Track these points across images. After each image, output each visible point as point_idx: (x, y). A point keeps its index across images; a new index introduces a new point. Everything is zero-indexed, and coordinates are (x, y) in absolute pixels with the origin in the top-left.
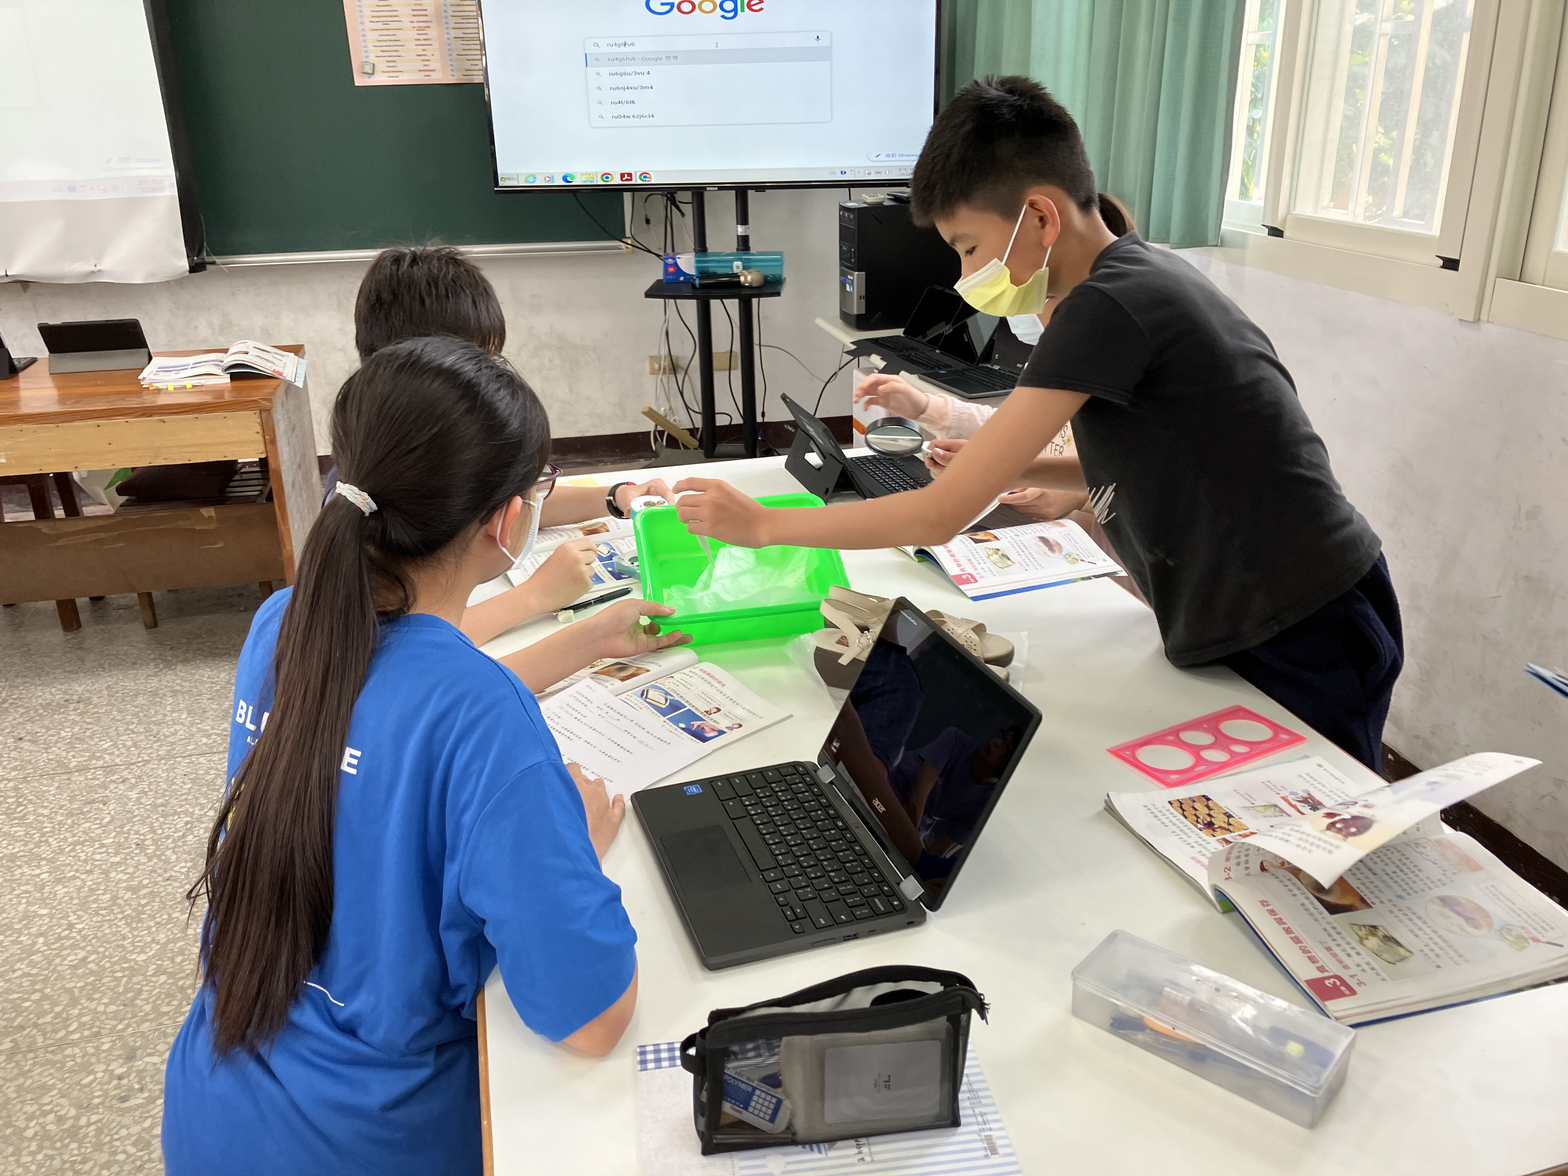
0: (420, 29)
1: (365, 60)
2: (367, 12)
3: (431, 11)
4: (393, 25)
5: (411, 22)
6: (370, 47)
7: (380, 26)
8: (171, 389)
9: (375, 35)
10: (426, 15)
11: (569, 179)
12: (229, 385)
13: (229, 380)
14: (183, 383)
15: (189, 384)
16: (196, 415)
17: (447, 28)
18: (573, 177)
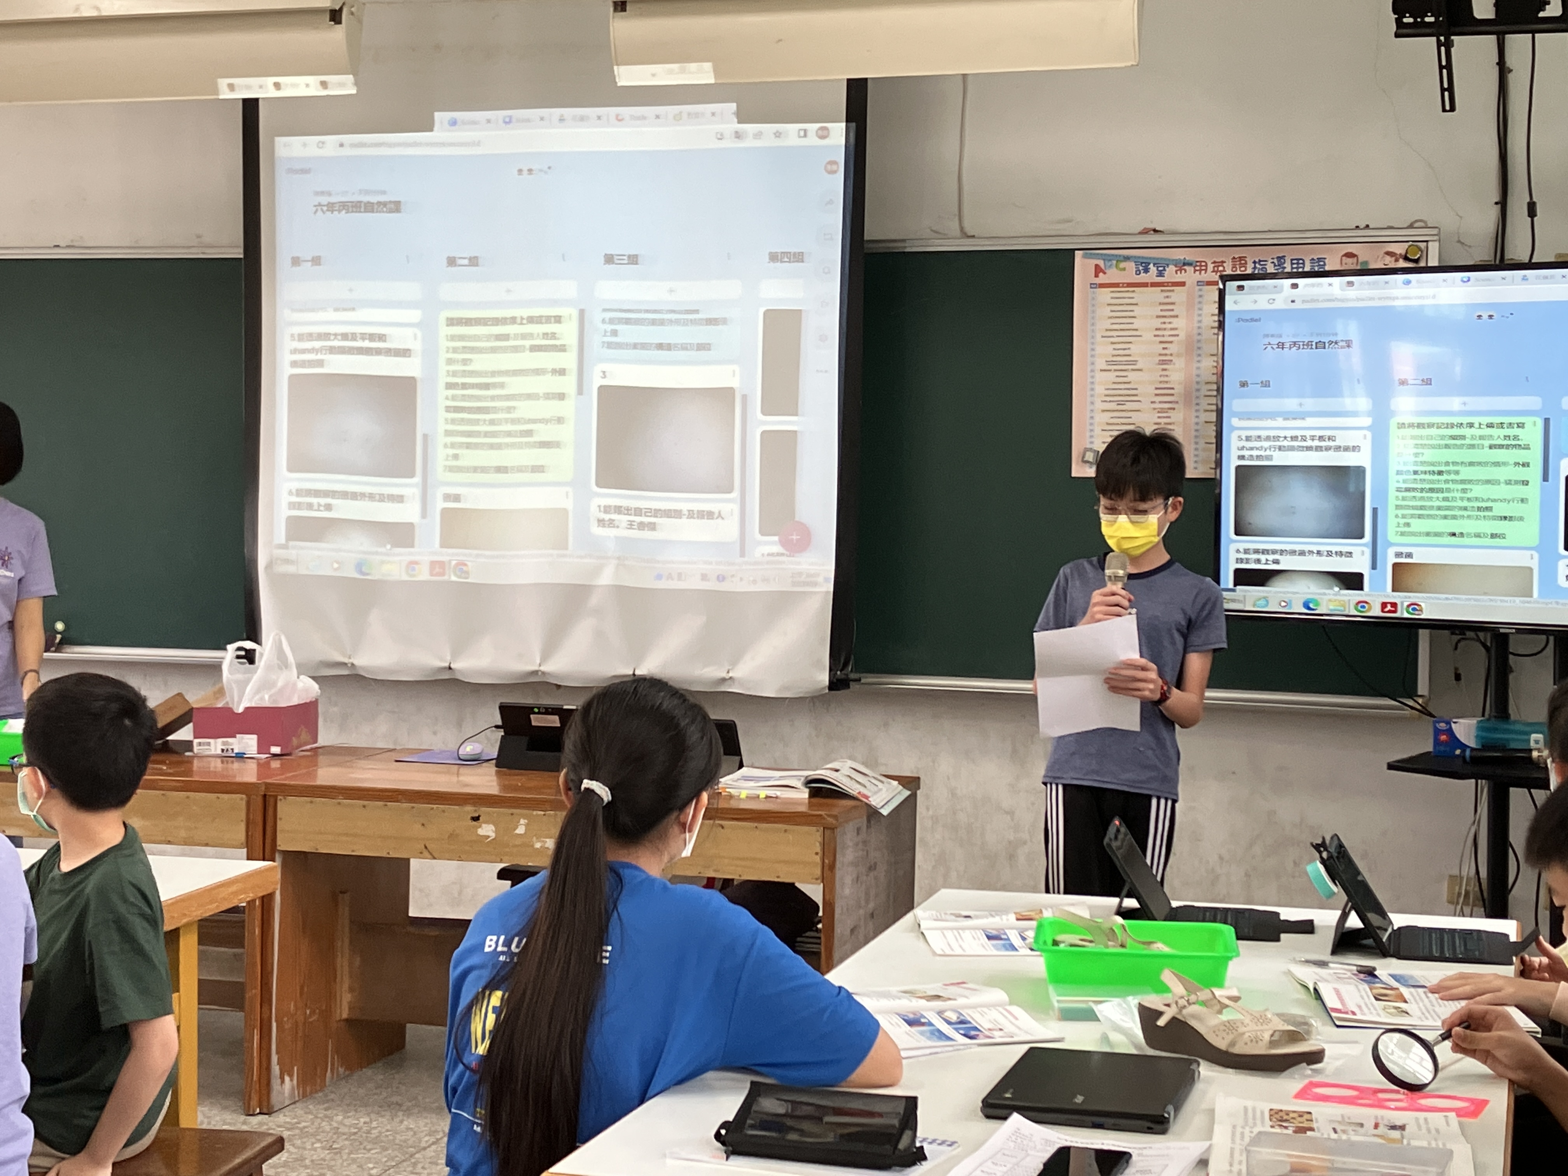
0: (1162, 411)
1: (1089, 446)
2: (1100, 390)
3: (1179, 389)
4: (1129, 406)
5: (1152, 402)
6: (1097, 430)
7: (1113, 406)
8: (743, 796)
9: (1106, 417)
10: (1173, 395)
11: (1311, 606)
12: (807, 801)
13: (806, 795)
14: (757, 792)
15: (763, 794)
16: (756, 824)
17: (1197, 411)
18: (1317, 604)
